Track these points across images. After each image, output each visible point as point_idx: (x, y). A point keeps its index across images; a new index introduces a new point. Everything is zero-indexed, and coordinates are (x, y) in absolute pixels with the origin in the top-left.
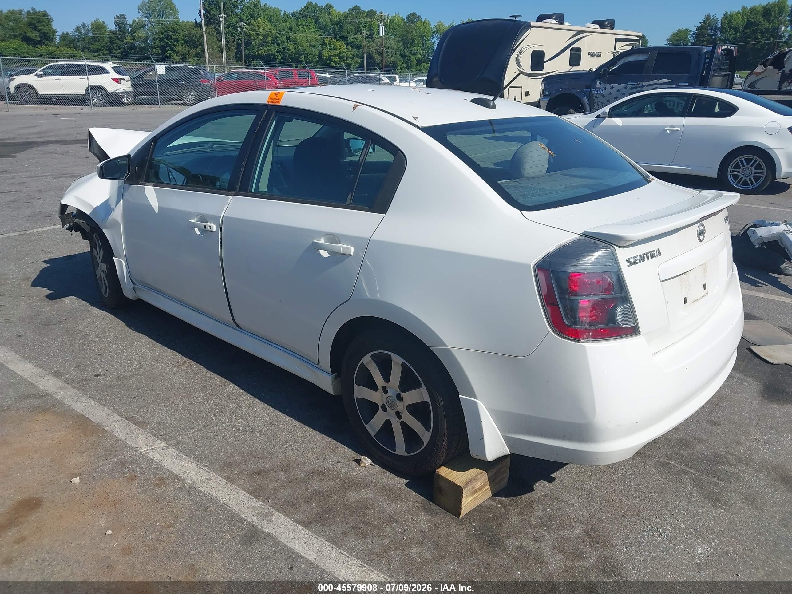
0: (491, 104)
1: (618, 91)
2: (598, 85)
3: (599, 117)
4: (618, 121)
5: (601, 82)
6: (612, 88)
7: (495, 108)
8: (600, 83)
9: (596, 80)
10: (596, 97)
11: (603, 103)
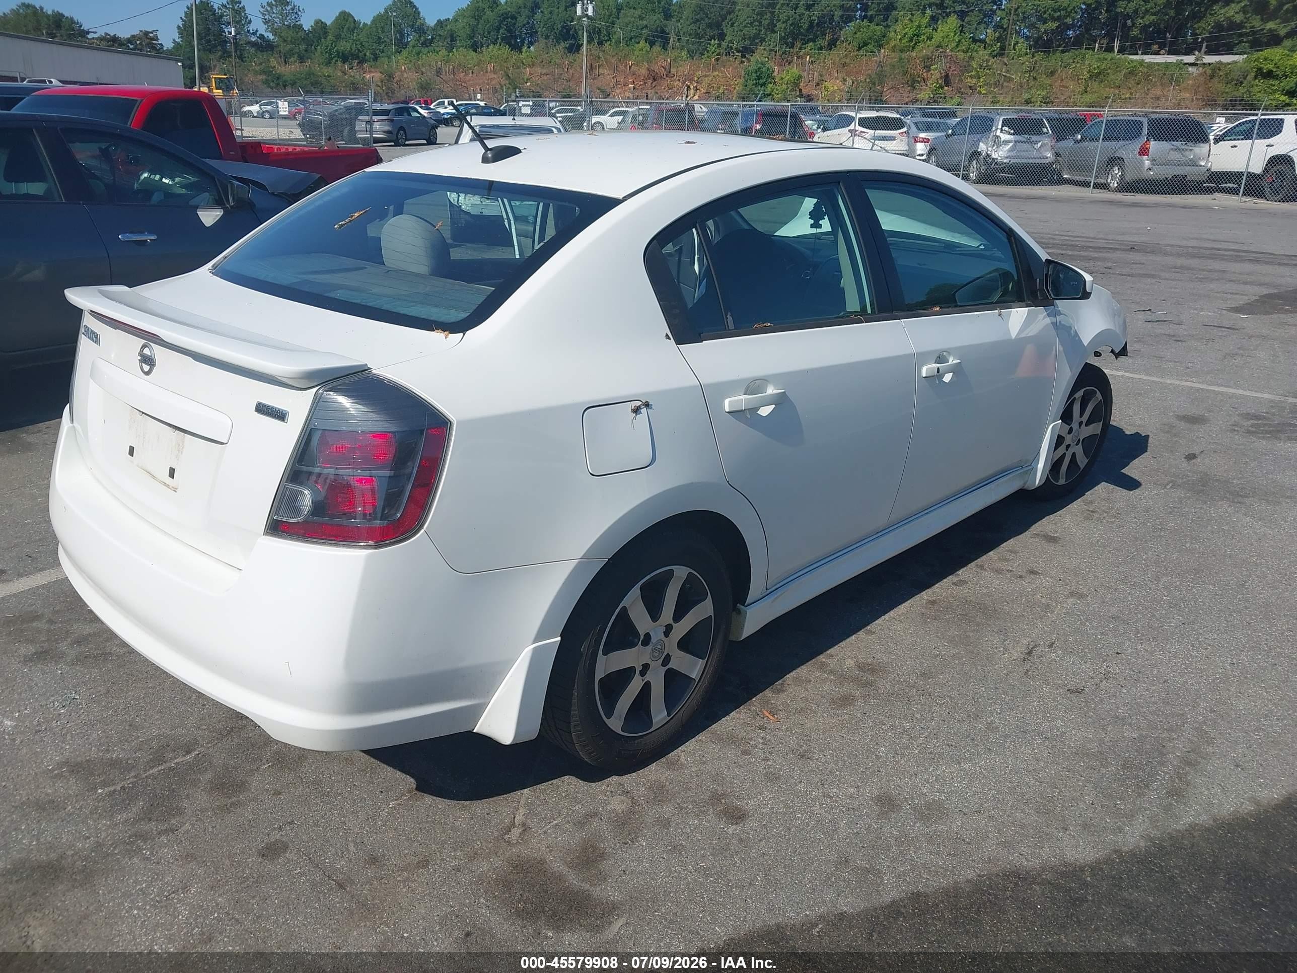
0: (490, 155)
7: (483, 162)
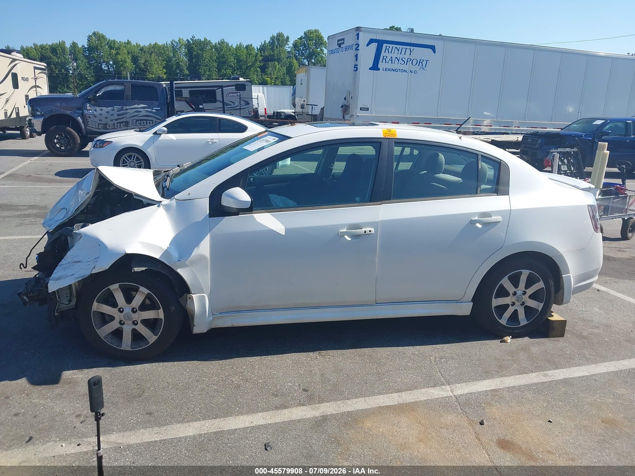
1: (107, 112)
2: (89, 108)
3: (155, 133)
4: (173, 136)
5: (91, 106)
6: (101, 110)
8: (89, 106)
9: (86, 103)
10: (89, 117)
11: (96, 122)
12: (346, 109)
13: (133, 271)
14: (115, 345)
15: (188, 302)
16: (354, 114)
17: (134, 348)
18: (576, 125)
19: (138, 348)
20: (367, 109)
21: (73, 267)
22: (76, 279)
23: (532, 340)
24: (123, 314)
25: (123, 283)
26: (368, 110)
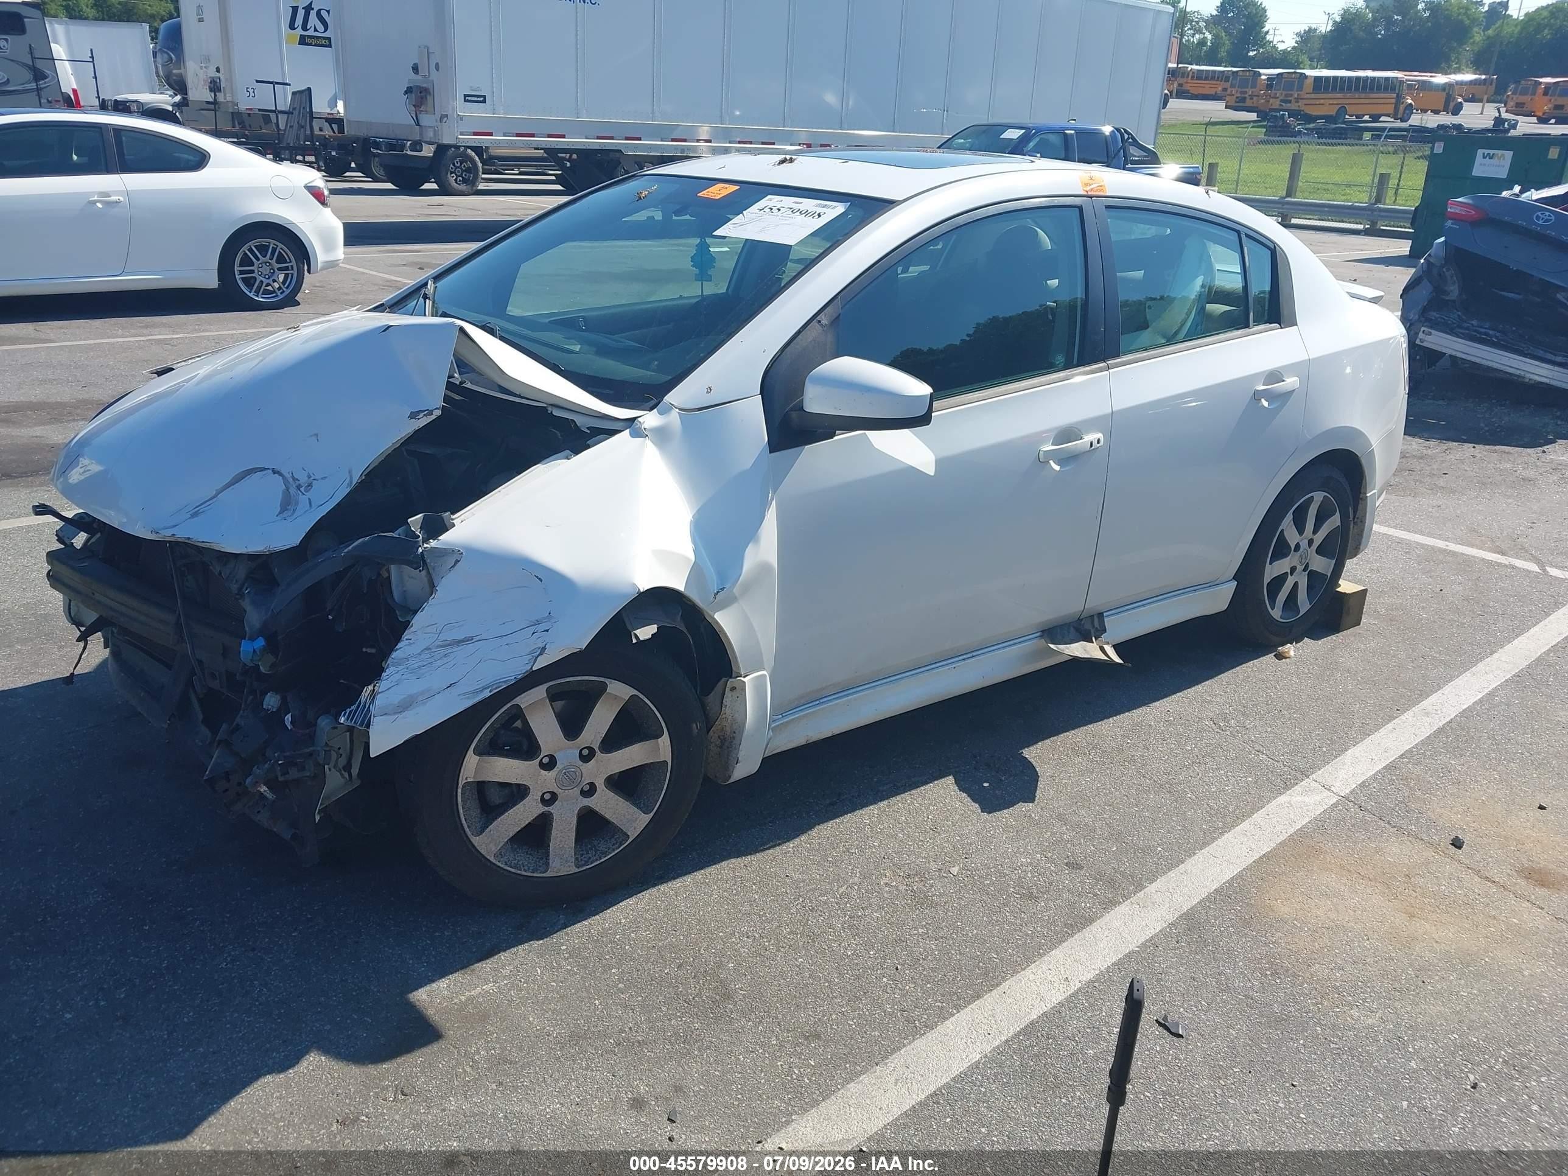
12: (422, 98)
13: (634, 641)
14: (526, 868)
15: (727, 700)
16: (450, 113)
17: (583, 862)
18: (962, 141)
19: (597, 860)
20: (482, 99)
21: (445, 660)
22: (468, 698)
23: (1320, 642)
24: (553, 773)
25: (559, 681)
26: (484, 101)
